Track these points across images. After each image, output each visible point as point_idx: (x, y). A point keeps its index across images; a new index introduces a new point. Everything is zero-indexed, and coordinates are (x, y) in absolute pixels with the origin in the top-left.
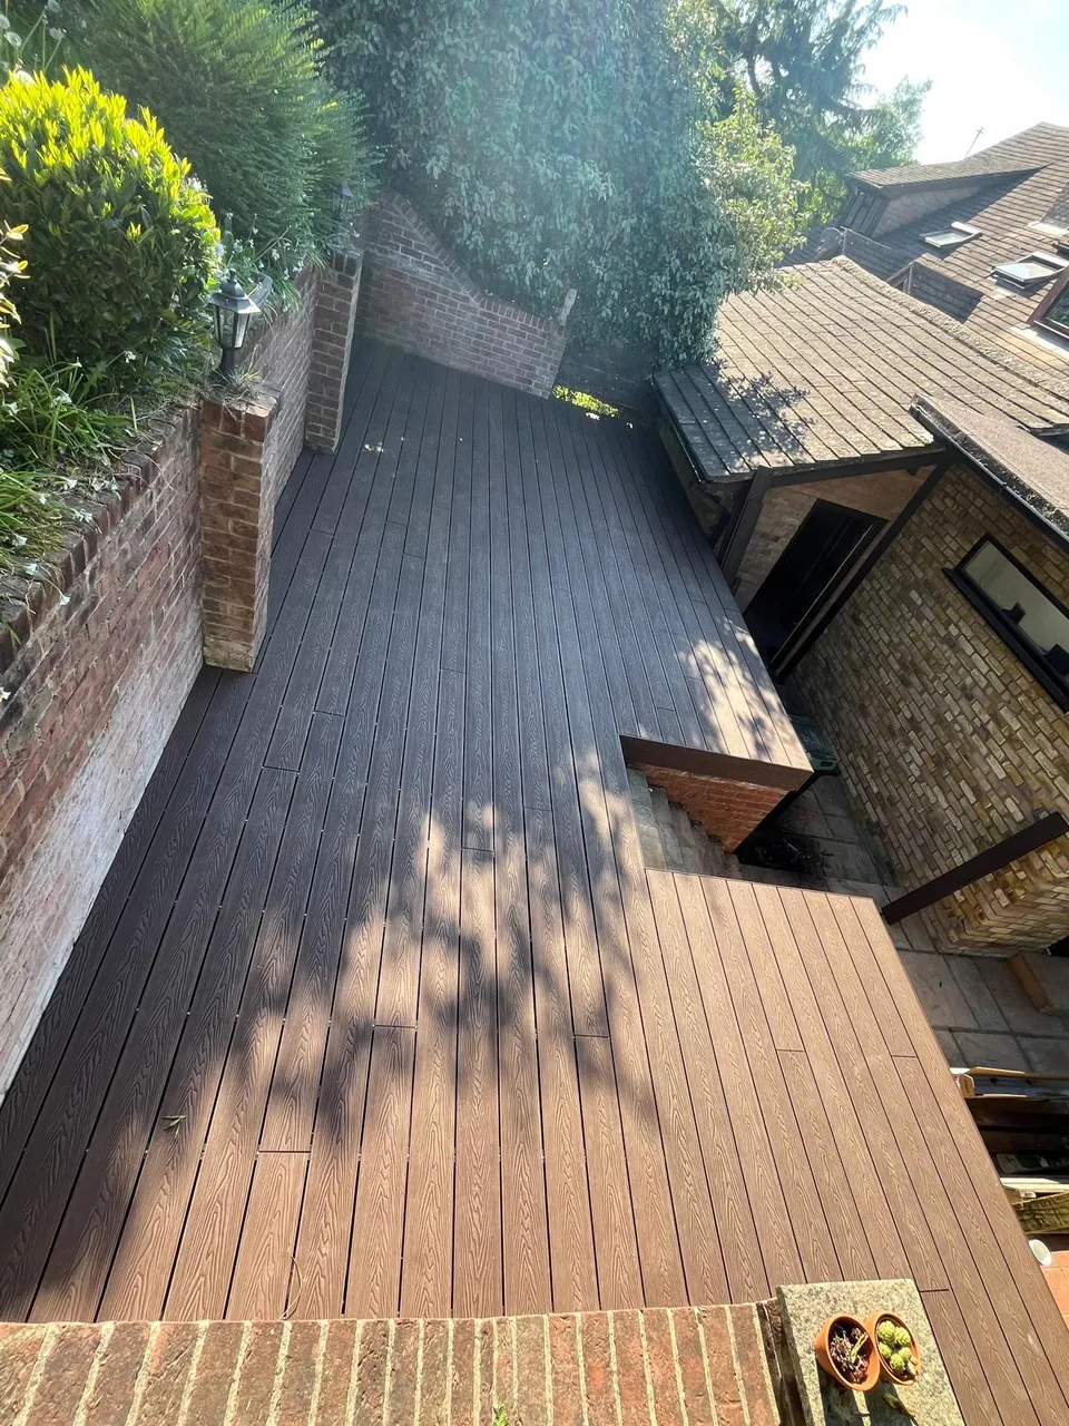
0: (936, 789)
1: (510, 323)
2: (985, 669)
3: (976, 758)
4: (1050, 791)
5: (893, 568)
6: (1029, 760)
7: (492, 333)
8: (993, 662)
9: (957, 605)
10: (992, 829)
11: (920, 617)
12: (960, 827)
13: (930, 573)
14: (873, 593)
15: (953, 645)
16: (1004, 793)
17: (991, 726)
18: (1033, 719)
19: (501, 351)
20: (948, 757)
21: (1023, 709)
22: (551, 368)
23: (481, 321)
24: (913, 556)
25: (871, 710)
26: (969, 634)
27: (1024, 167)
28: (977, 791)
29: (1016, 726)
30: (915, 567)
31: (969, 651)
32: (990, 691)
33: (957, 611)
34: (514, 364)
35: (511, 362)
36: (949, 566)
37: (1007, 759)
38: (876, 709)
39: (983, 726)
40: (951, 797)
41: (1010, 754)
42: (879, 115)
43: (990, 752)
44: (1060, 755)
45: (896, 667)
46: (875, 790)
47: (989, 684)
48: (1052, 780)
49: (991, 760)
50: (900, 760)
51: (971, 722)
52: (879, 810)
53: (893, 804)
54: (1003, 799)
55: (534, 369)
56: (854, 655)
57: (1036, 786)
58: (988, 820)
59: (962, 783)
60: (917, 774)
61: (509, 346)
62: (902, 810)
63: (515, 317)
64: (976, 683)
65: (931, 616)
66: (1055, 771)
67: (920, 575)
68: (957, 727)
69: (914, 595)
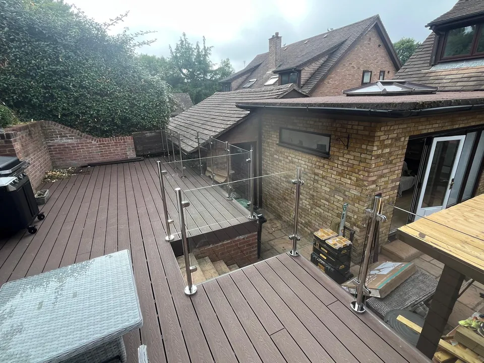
0: (317, 208)
1: (110, 143)
2: (304, 163)
3: (319, 190)
4: (343, 185)
5: (266, 153)
6: (332, 179)
7: (106, 149)
8: (303, 159)
9: (286, 150)
10: (339, 208)
11: (280, 161)
12: (331, 215)
13: (275, 147)
14: (266, 163)
15: (293, 162)
16: (333, 194)
17: (316, 178)
18: (323, 167)
19: (111, 153)
20: (313, 196)
21: (320, 166)
22: (132, 151)
23: (100, 147)
24: (268, 146)
25: (287, 198)
26: (294, 156)
27: (258, 64)
28: (327, 200)
29: (321, 172)
30: (271, 149)
31: (297, 160)
32: (309, 167)
33: (287, 152)
34: (119, 155)
35: (117, 155)
36: (277, 142)
37: (326, 184)
38: (288, 196)
39: (314, 179)
40: (322, 207)
41: (326, 181)
42: (220, 69)
43: (321, 185)
44: (337, 172)
45: (284, 179)
46: (304, 222)
47: (308, 166)
48: (340, 180)
49: (323, 187)
50: (303, 207)
51: (311, 180)
52: (309, 228)
53: (311, 223)
54: (334, 197)
55: (127, 154)
56: (273, 185)
57: (338, 186)
58: (335, 207)
59: (322, 201)
60: (310, 207)
61: (113, 150)
62: (314, 222)
63: (111, 141)
64: (304, 168)
65: (283, 159)
66: (339, 177)
67: (273, 150)
68: (309, 185)
69: (275, 156)
